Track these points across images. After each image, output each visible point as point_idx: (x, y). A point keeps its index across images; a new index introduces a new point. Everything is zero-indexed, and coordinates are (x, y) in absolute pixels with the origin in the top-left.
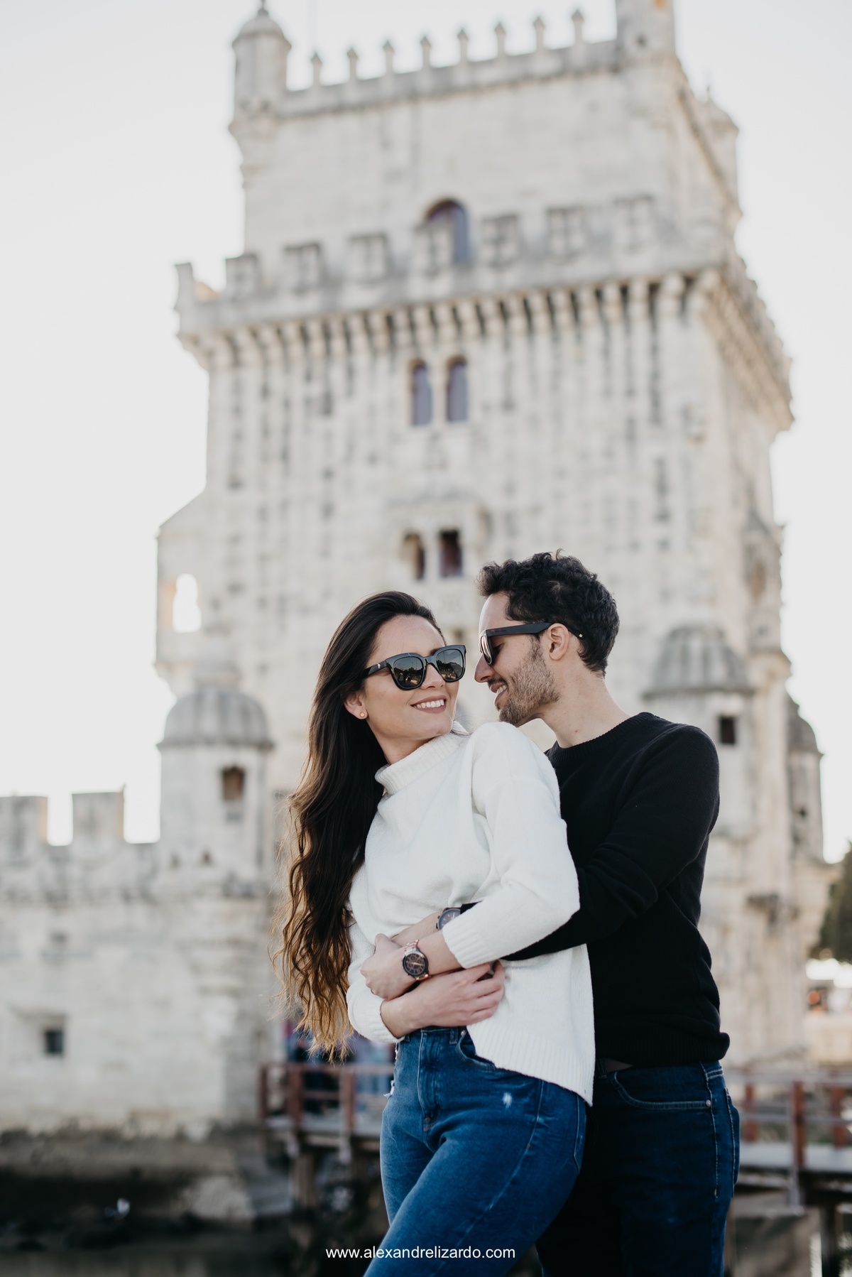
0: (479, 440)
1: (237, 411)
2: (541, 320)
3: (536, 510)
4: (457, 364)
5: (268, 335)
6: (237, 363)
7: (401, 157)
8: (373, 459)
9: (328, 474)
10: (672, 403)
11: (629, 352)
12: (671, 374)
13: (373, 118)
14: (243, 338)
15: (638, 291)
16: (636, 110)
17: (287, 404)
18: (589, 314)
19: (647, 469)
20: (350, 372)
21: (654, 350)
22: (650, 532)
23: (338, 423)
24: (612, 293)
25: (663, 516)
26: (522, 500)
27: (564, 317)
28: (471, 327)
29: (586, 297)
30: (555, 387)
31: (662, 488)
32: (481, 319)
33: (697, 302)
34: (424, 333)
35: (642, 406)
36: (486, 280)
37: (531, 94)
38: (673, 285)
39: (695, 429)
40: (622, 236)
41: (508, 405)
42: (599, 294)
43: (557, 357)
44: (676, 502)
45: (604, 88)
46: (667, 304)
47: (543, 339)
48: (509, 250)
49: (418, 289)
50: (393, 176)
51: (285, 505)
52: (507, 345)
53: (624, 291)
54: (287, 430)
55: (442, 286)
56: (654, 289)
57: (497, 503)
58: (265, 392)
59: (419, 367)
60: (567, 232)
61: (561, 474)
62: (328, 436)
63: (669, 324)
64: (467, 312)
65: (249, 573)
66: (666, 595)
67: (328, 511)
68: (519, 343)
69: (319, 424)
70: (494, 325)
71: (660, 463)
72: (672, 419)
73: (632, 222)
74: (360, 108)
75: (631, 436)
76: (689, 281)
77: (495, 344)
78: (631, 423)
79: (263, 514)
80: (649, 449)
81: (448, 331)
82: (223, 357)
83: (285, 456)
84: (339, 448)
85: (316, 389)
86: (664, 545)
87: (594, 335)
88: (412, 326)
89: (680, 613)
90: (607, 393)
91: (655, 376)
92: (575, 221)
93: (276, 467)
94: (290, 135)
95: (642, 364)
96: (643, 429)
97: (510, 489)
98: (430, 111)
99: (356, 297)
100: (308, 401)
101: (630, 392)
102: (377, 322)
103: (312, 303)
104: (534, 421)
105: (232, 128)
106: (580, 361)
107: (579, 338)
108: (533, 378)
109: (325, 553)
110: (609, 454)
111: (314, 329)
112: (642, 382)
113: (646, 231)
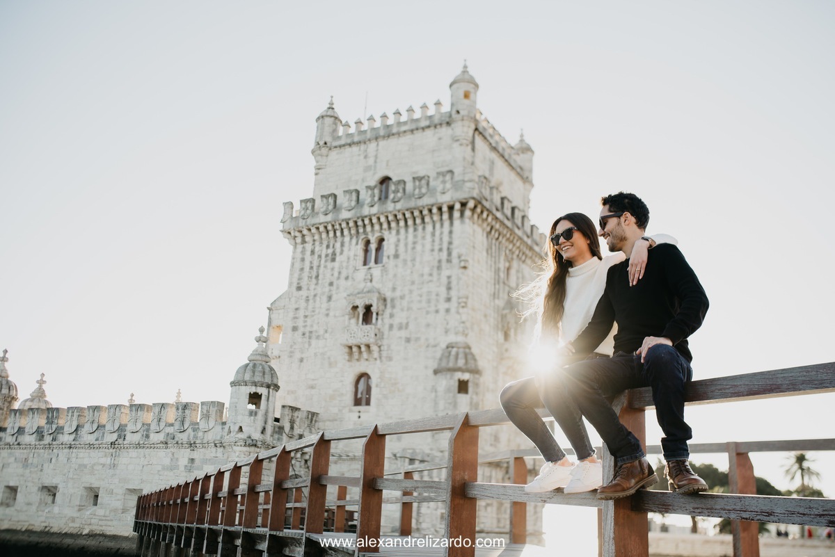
0: (385, 269)
1: (303, 260)
2: (410, 222)
3: (402, 297)
4: (381, 240)
5: (314, 230)
6: (304, 242)
7: (371, 161)
8: (347, 278)
9: (331, 284)
10: (455, 254)
11: (442, 233)
12: (456, 242)
13: (363, 147)
14: (305, 232)
15: (445, 209)
16: (455, 140)
17: (320, 256)
18: (427, 219)
19: (444, 280)
20: (342, 245)
21: (451, 232)
22: (443, 306)
23: (336, 264)
24: (435, 210)
25: (449, 300)
26: (398, 293)
27: (418, 221)
28: (385, 226)
29: (425, 212)
30: (414, 248)
31: (449, 288)
32: (389, 223)
33: (468, 213)
34: (369, 228)
35: (444, 255)
36: (390, 206)
37: (418, 134)
38: (458, 206)
39: (463, 264)
40: (440, 188)
41: (396, 256)
42: (430, 211)
43: (415, 236)
44: (453, 293)
45: (444, 131)
46: (456, 214)
47: (411, 230)
48: (399, 195)
49: (366, 211)
50: (367, 169)
51: (315, 296)
52: (398, 233)
53: (440, 209)
54: (319, 266)
55: (375, 210)
56: (451, 208)
57: (389, 295)
58: (313, 252)
59: (368, 243)
60: (420, 188)
61: (413, 283)
62: (333, 269)
63: (457, 222)
64: (383, 219)
65: (300, 323)
66: (447, 332)
67: (330, 298)
68: (402, 231)
69: (330, 265)
70: (393, 225)
71: (449, 277)
72: (455, 260)
73: (444, 182)
74: (359, 143)
75: (439, 268)
76: (464, 205)
77: (394, 232)
78: (440, 261)
79: (307, 300)
80: (445, 273)
81: (377, 227)
82: (299, 240)
83: (317, 277)
84: (336, 274)
85: (330, 251)
86: (448, 311)
87: (429, 228)
88: (364, 226)
89: (452, 338)
90: (433, 250)
91: (450, 243)
92: (424, 182)
93: (314, 281)
94: (334, 154)
95: (446, 239)
96: (444, 264)
97: (394, 289)
98: (382, 143)
99: (345, 215)
100: (327, 255)
101: (440, 250)
102: (351, 224)
103: (329, 218)
104: (405, 261)
105: (313, 152)
106: (424, 238)
107: (424, 228)
108: (406, 245)
109: (327, 315)
110: (431, 275)
111: (330, 227)
112: (445, 246)
113: (448, 185)
